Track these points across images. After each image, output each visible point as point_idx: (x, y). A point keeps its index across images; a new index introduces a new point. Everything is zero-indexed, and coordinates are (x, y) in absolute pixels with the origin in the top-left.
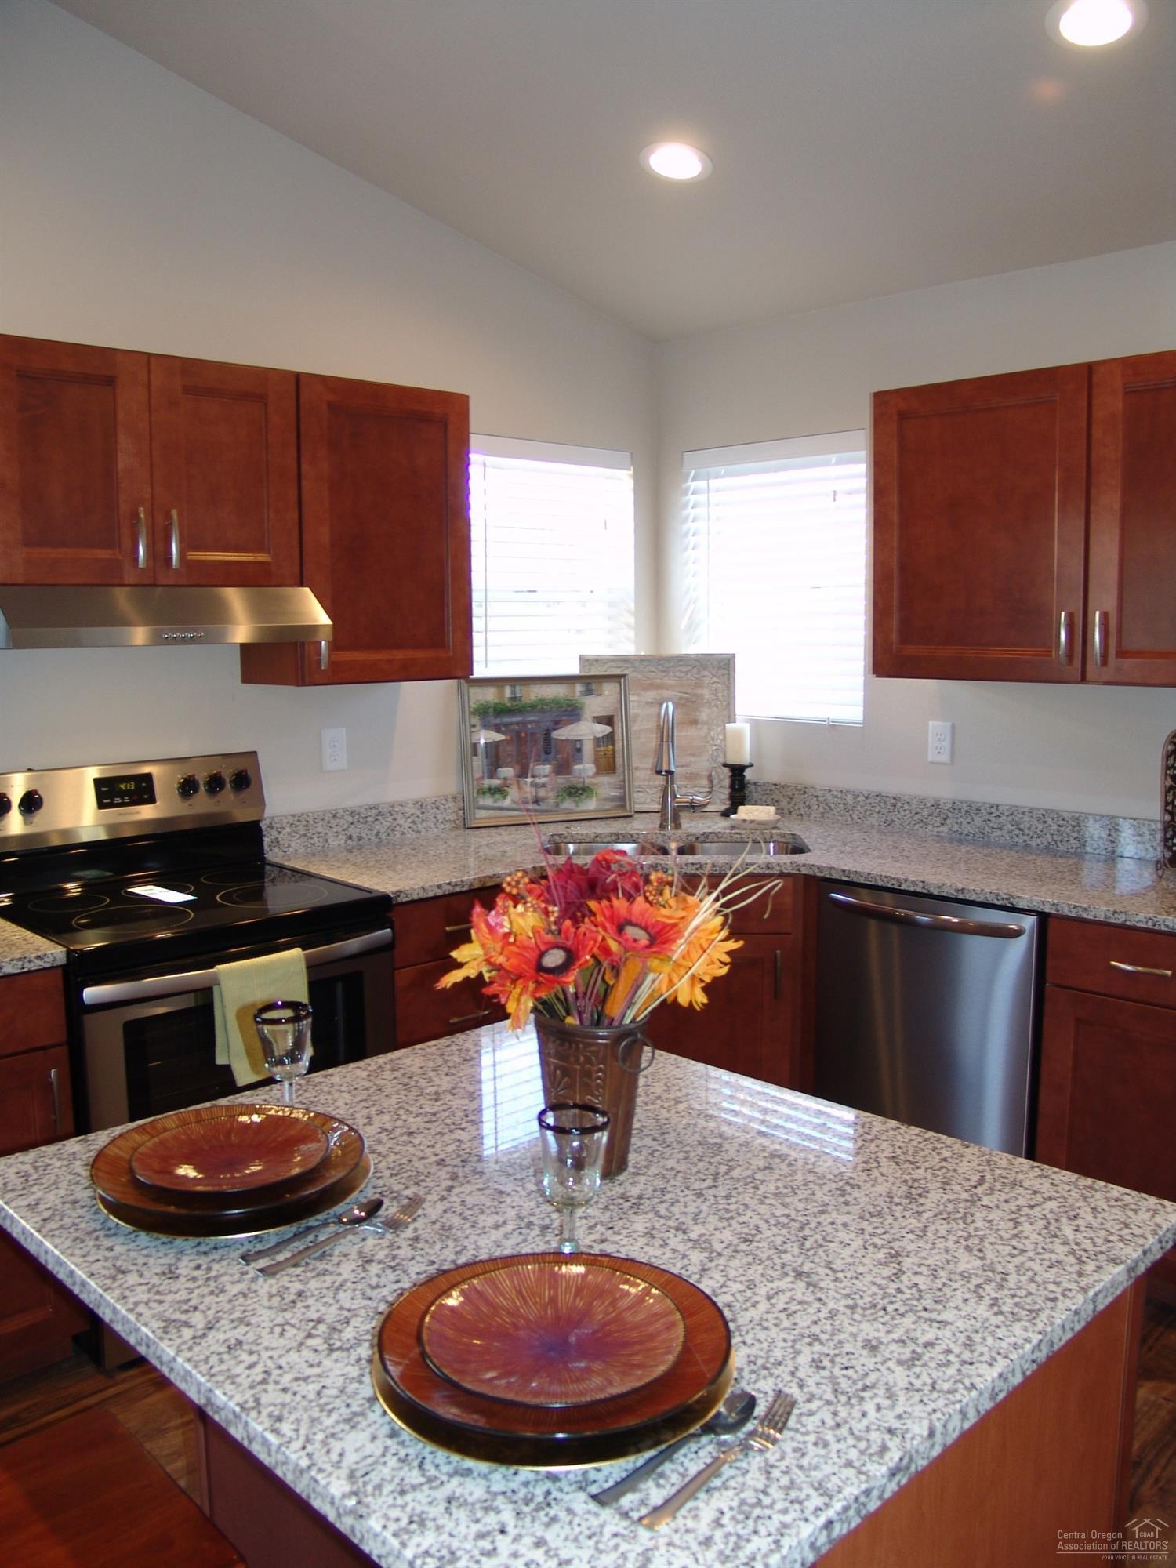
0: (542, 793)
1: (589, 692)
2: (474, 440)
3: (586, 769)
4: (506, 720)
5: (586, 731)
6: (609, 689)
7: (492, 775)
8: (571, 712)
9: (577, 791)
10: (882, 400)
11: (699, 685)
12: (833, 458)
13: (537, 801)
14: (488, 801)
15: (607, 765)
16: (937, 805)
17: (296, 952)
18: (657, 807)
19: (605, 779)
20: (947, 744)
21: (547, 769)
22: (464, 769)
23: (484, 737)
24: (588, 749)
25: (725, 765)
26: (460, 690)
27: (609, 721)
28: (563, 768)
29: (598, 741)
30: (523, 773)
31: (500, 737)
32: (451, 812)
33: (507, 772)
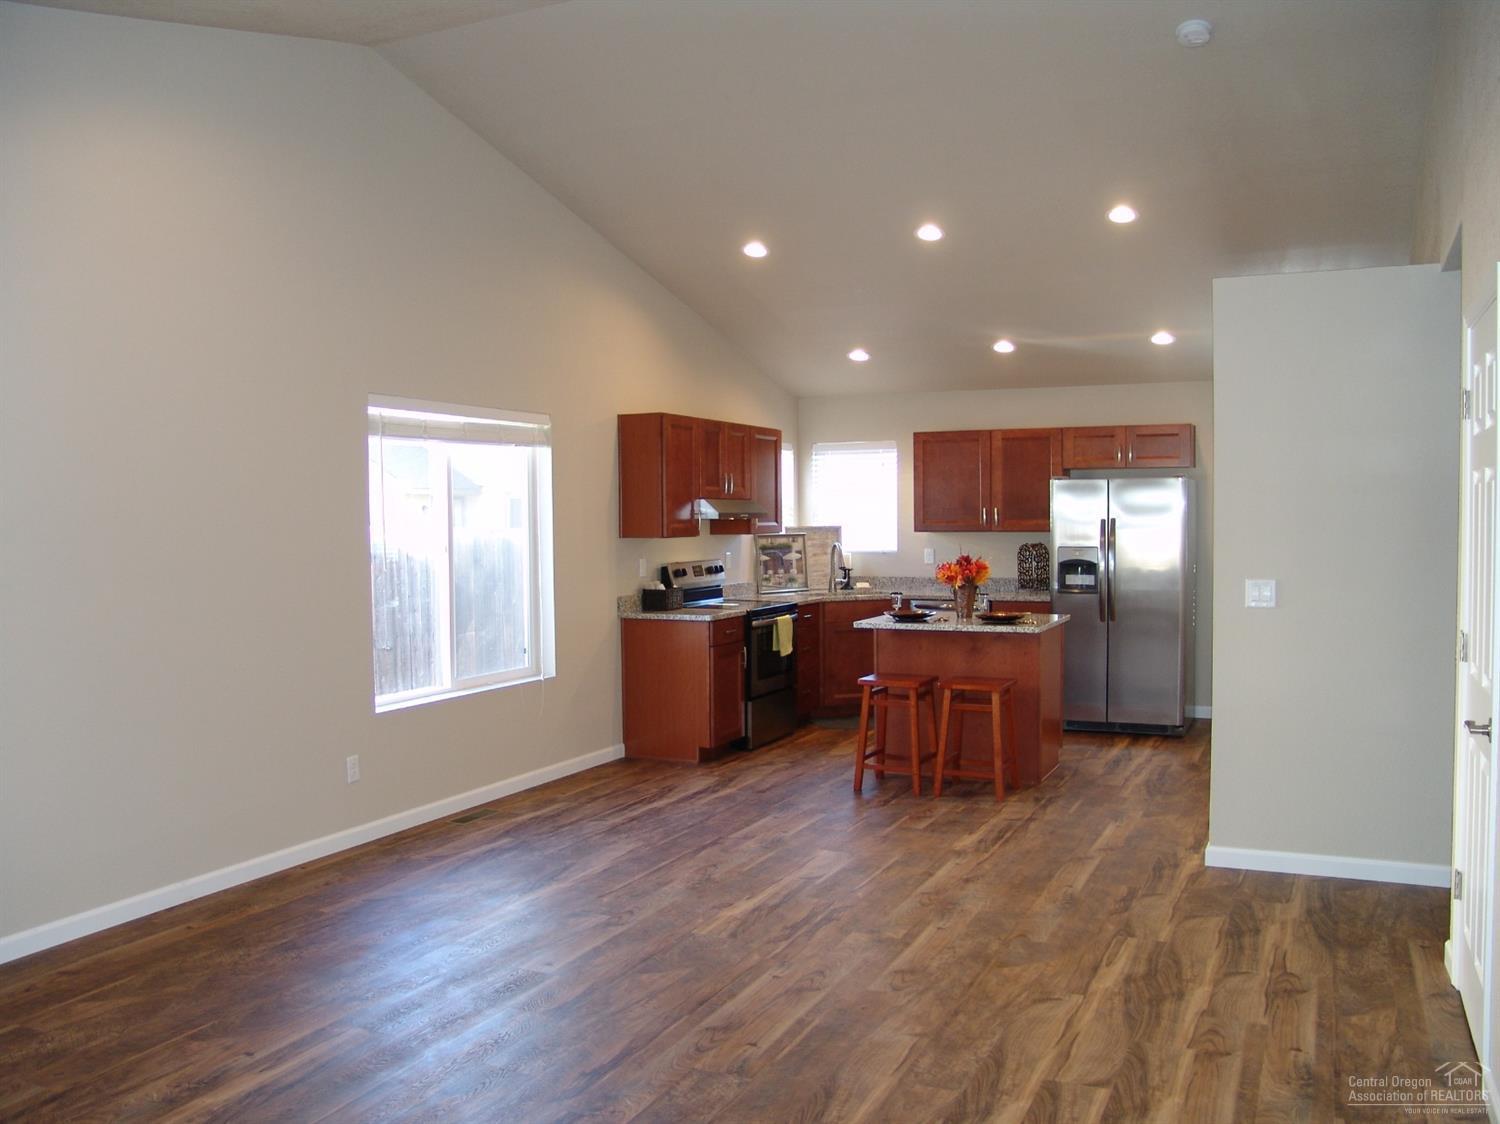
0: (782, 581)
1: (794, 541)
2: (783, 445)
3: (794, 571)
4: (769, 551)
5: (793, 556)
6: (800, 540)
7: (766, 573)
8: (787, 548)
9: (792, 580)
10: (917, 435)
11: (827, 538)
12: (881, 451)
13: (780, 584)
14: (764, 583)
15: (800, 571)
16: (930, 579)
17: (788, 616)
18: (828, 587)
19: (800, 576)
20: (932, 557)
21: (781, 571)
22: (756, 573)
23: (765, 558)
24: (794, 563)
25: (841, 568)
26: (755, 539)
27: (799, 552)
28: (787, 571)
29: (797, 560)
30: (776, 573)
31: (767, 558)
32: (754, 588)
33: (770, 572)
